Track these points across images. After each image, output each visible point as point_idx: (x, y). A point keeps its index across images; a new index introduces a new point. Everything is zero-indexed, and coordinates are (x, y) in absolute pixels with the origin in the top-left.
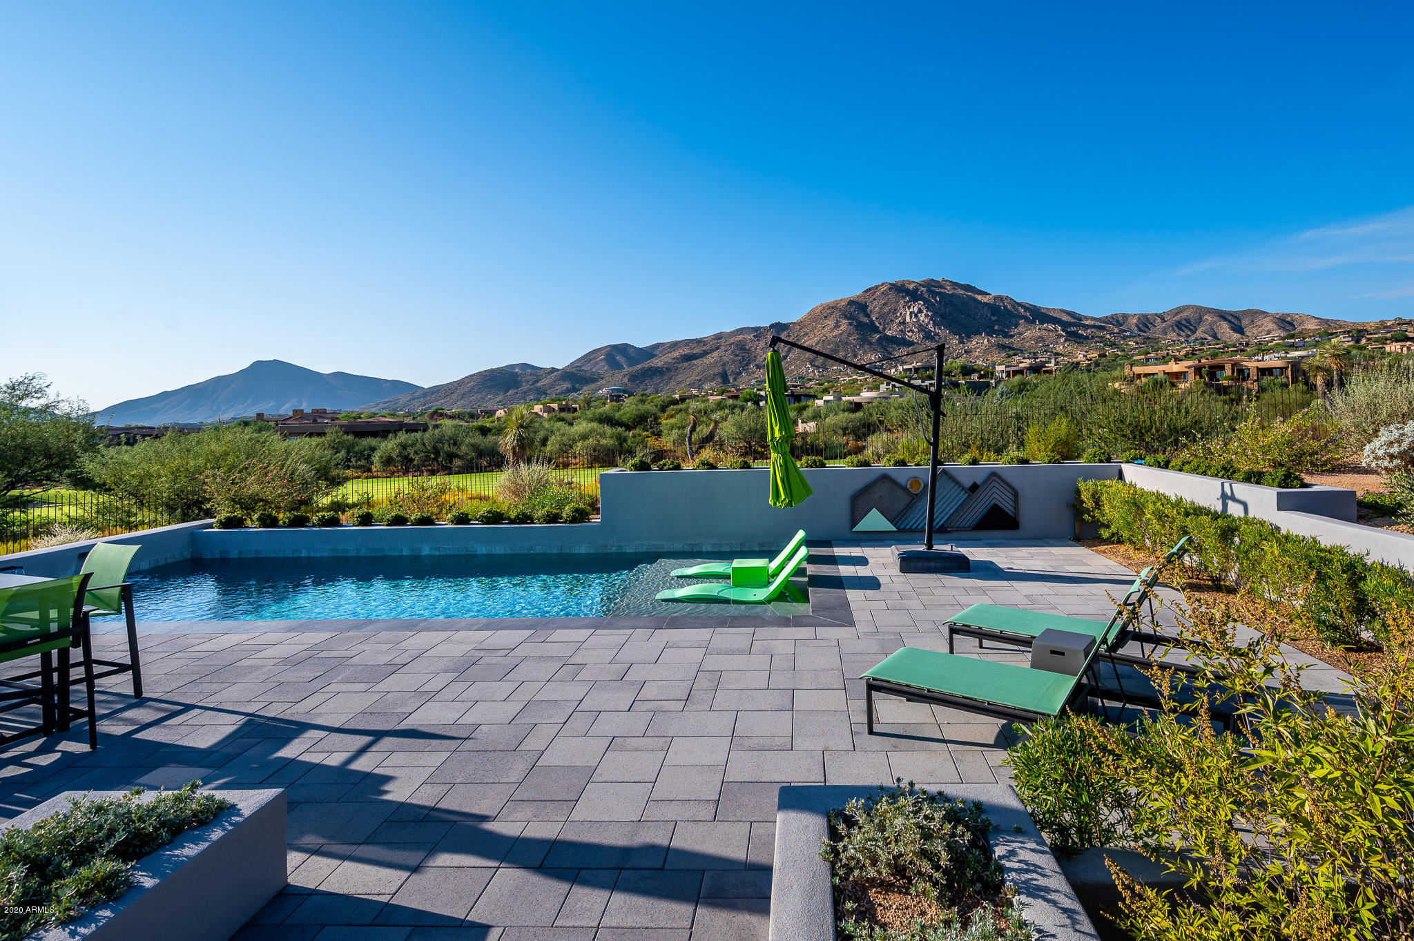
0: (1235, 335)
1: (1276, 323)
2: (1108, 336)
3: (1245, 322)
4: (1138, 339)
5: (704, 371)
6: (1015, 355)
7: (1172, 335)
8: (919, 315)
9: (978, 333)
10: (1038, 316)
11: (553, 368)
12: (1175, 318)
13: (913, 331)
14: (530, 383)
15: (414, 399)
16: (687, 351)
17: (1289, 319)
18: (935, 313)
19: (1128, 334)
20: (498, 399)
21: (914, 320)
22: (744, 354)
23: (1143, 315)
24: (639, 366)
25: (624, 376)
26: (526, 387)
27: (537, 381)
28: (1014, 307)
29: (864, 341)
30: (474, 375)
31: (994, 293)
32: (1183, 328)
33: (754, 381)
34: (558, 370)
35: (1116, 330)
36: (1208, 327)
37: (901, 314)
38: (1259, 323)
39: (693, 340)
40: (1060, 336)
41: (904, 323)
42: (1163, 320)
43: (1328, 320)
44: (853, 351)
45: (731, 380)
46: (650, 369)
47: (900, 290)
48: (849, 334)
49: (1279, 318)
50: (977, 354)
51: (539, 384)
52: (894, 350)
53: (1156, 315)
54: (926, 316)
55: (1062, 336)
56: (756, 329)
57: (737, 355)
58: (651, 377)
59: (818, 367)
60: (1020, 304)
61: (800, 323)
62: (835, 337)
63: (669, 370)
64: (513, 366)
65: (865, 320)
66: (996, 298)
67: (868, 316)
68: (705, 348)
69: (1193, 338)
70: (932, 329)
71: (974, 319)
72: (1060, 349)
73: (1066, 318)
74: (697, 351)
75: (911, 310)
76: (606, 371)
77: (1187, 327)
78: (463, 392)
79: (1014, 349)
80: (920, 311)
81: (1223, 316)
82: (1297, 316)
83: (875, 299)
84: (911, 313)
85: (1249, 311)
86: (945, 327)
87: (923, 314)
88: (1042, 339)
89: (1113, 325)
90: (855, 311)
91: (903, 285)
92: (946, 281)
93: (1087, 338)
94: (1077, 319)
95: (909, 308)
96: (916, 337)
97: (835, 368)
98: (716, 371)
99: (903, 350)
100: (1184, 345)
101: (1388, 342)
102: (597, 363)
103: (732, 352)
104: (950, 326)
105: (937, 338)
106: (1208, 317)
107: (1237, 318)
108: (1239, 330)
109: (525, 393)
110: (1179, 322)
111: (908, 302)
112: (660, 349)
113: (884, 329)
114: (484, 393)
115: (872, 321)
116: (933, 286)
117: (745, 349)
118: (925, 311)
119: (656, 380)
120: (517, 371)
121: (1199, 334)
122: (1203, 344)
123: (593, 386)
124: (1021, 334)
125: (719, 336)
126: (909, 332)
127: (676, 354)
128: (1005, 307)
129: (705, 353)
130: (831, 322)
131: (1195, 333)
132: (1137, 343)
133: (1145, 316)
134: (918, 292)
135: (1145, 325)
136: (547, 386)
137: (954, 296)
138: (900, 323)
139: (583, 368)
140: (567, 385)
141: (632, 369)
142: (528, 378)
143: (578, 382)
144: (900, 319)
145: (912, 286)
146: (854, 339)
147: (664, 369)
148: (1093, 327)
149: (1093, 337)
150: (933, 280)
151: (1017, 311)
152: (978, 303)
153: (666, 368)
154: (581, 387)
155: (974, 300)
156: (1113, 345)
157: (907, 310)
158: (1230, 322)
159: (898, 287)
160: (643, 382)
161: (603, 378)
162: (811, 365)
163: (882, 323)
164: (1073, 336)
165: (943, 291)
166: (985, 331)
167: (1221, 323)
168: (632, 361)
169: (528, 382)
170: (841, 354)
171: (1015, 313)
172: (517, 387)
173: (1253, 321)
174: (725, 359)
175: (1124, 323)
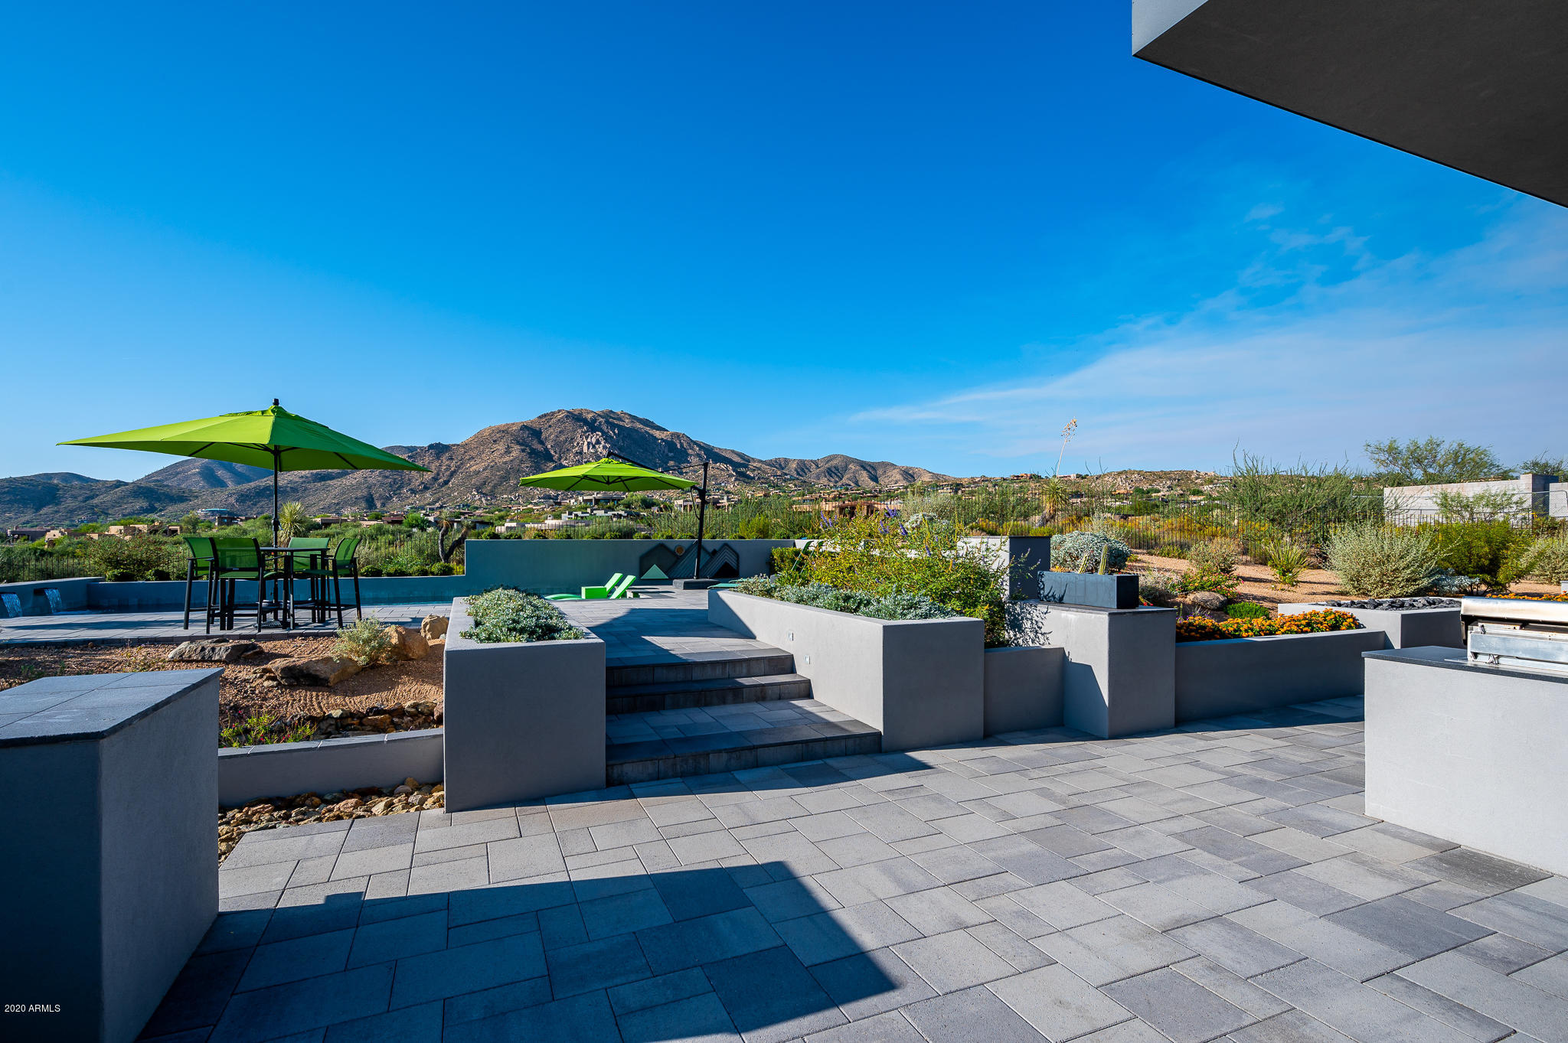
0: (872, 483)
1: (901, 474)
2: (772, 478)
3: (880, 472)
4: (796, 482)
5: (343, 493)
7: (824, 481)
8: (597, 446)
10: (711, 455)
11: (118, 481)
12: (827, 465)
14: (80, 498)
17: (911, 472)
18: (613, 446)
19: (788, 477)
21: (591, 450)
22: (396, 477)
23: (801, 461)
24: (253, 484)
25: (230, 496)
26: (70, 503)
27: (92, 497)
28: (690, 445)
31: (672, 430)
32: (833, 474)
34: (126, 484)
35: (779, 473)
36: (852, 475)
37: (578, 444)
38: (890, 474)
40: (730, 476)
41: (581, 453)
42: (817, 466)
45: (379, 505)
46: (267, 488)
47: (577, 418)
48: (522, 461)
49: (903, 471)
51: (96, 501)
53: (811, 461)
54: (604, 447)
56: (410, 449)
57: (387, 477)
58: (268, 497)
59: (485, 495)
60: (695, 443)
61: (464, 445)
62: (506, 463)
63: (294, 490)
65: (540, 448)
66: (673, 434)
67: (542, 443)
69: (840, 484)
71: (652, 454)
72: (730, 487)
73: (736, 459)
75: (589, 440)
76: (203, 487)
80: (598, 442)
81: (864, 465)
82: (916, 470)
83: (550, 426)
84: (588, 443)
85: (883, 463)
87: (601, 446)
88: (714, 478)
89: (775, 468)
90: (528, 437)
91: (581, 414)
92: (625, 414)
93: (754, 478)
94: (747, 460)
95: (587, 438)
97: (505, 496)
98: (359, 494)
100: (833, 490)
102: (187, 478)
106: (852, 466)
107: (874, 469)
108: (875, 479)
109: (72, 511)
110: (829, 469)
111: (586, 432)
113: (560, 459)
115: (546, 450)
116: (611, 418)
118: (603, 443)
120: (55, 482)
121: (845, 480)
122: (847, 490)
123: (182, 506)
124: (695, 472)
128: (681, 444)
130: (501, 447)
131: (841, 479)
132: (796, 486)
133: (803, 462)
134: (595, 422)
135: (803, 470)
136: (109, 504)
137: (633, 430)
138: (577, 453)
139: (165, 483)
140: (141, 503)
141: (239, 488)
142: (76, 492)
143: (158, 500)
144: (577, 449)
145: (589, 416)
146: (527, 467)
147: (288, 489)
148: (759, 469)
149: (759, 478)
150: (611, 411)
151: (692, 449)
152: (656, 439)
153: (291, 488)
154: (164, 507)
155: (652, 435)
156: (776, 486)
157: (584, 440)
158: (869, 471)
159: (575, 415)
160: (259, 502)
161: (197, 497)
162: (478, 492)
163: (558, 452)
164: (743, 477)
165: (621, 423)
166: (662, 466)
167: (862, 472)
168: (241, 478)
169: (76, 498)
170: (512, 482)
171: (689, 451)
172: (58, 504)
173: (885, 472)
174: (372, 480)
175: (785, 467)
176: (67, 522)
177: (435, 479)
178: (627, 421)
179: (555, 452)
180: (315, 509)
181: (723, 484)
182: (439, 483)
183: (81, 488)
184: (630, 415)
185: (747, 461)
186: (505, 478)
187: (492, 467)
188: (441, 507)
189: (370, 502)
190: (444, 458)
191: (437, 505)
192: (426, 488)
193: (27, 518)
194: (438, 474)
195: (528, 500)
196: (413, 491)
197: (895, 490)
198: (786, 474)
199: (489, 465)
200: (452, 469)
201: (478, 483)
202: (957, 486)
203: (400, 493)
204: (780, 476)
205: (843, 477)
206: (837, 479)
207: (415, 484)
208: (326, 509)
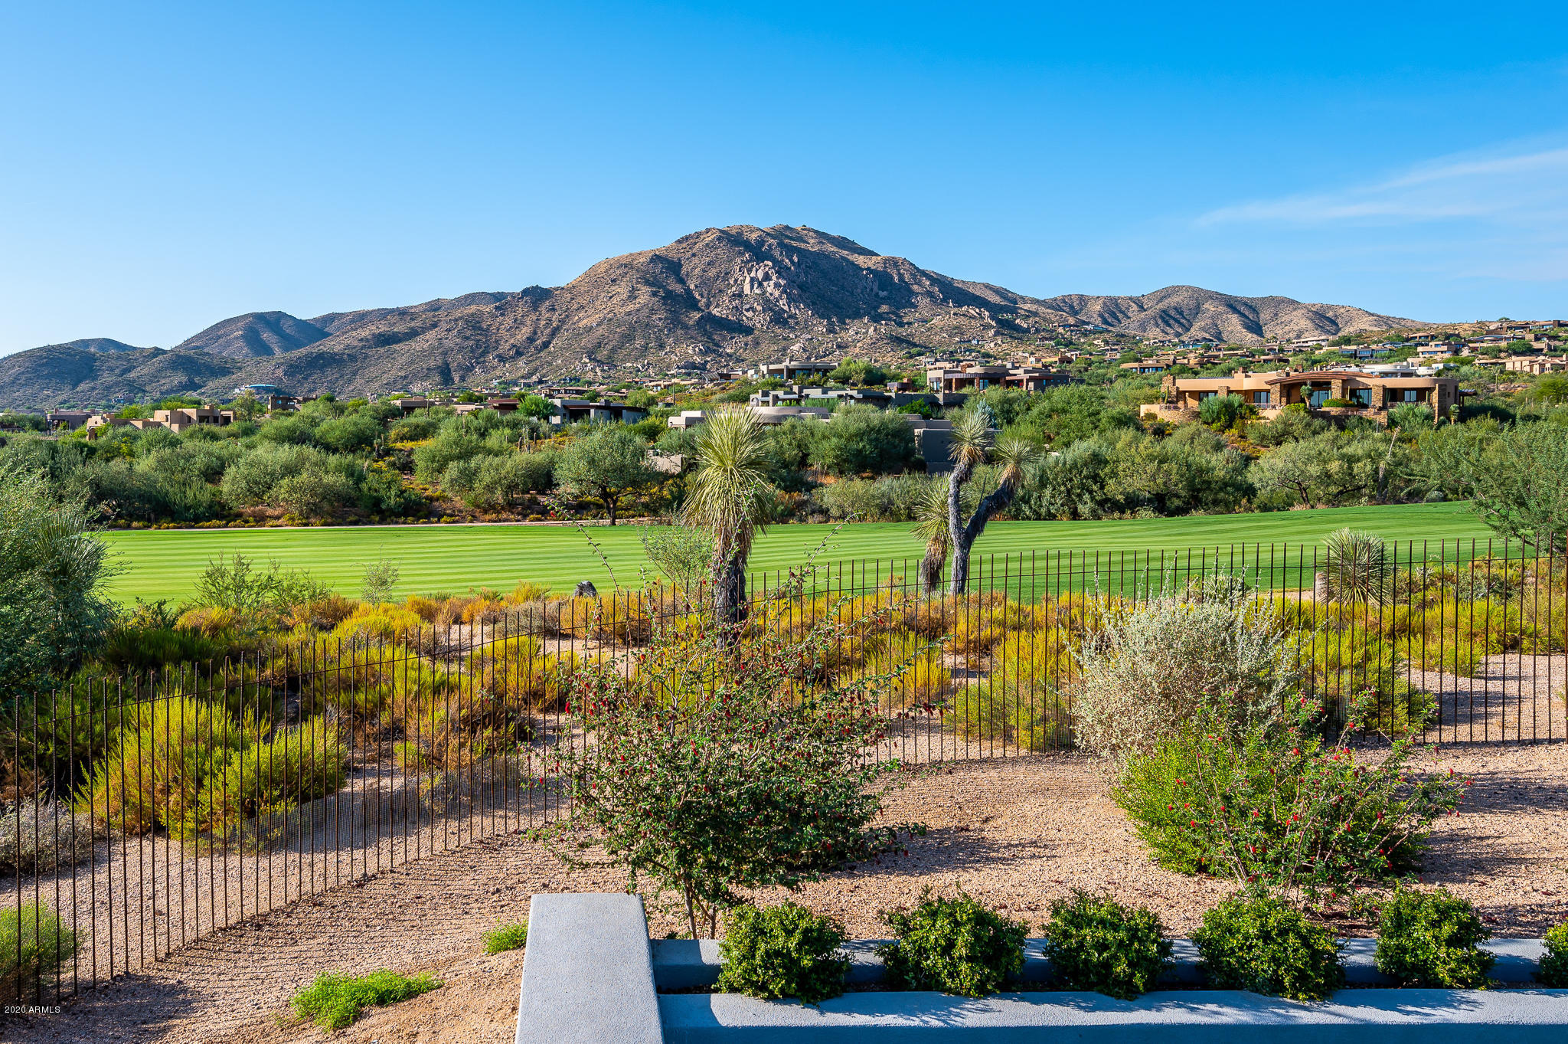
0: (1250, 335)
1: (1311, 319)
2: (1061, 330)
3: (1265, 315)
4: (1107, 336)
5: (412, 362)
6: (920, 354)
7: (1154, 334)
8: (765, 284)
9: (857, 315)
10: (952, 293)
11: (157, 349)
12: (1160, 306)
13: (752, 309)
14: (117, 371)
16: (383, 328)
17: (1330, 314)
18: (791, 282)
19: (1090, 327)
20: (60, 398)
21: (758, 291)
22: (479, 337)
23: (1111, 299)
24: (303, 351)
25: (277, 366)
26: (107, 378)
27: (129, 370)
28: (914, 276)
29: (675, 322)
30: (19, 355)
31: (885, 253)
32: (1172, 322)
33: (495, 382)
34: (164, 352)
35: (1071, 321)
36: (1209, 321)
37: (736, 281)
38: (1286, 318)
39: (392, 311)
40: (987, 327)
41: (740, 295)
42: (1142, 308)
43: (1388, 318)
44: (658, 339)
45: (457, 379)
46: (321, 356)
47: (734, 240)
48: (652, 311)
49: (1316, 313)
50: (857, 350)
51: (133, 375)
52: (724, 339)
53: (1130, 299)
54: (777, 285)
56: (498, 297)
57: (467, 338)
58: (322, 368)
59: (600, 363)
60: (924, 273)
61: (571, 289)
62: (629, 314)
63: (353, 358)
64: (86, 343)
65: (678, 288)
66: (886, 261)
67: (682, 281)
68: (413, 324)
69: (1185, 338)
70: (786, 308)
71: (852, 294)
72: (989, 347)
73: (994, 299)
74: (401, 328)
75: (753, 274)
76: (246, 356)
77: (1177, 320)
79: (915, 345)
80: (767, 277)
81: (1232, 304)
82: (1342, 310)
83: (694, 255)
84: (752, 280)
85: (1272, 298)
86: (807, 306)
87: (772, 283)
88: (958, 330)
89: (1066, 312)
90: (662, 273)
91: (740, 234)
92: (809, 230)
93: (1028, 330)
94: (1015, 301)
95: (750, 271)
96: (758, 319)
98: (432, 363)
99: (740, 340)
100: (1178, 349)
101: (1502, 355)
102: (229, 343)
103: (459, 332)
104: (814, 304)
105: (792, 322)
107: (1254, 310)
108: (1256, 328)
109: (108, 388)
110: (1164, 311)
111: (748, 262)
112: (336, 323)
113: (708, 305)
114: (37, 387)
115: (688, 291)
116: (787, 237)
117: (480, 328)
118: (774, 278)
119: (331, 374)
120: (92, 350)
121: (1196, 331)
123: (224, 381)
124: (924, 321)
125: (435, 306)
126: (748, 310)
127: (364, 333)
128: (901, 276)
129: (413, 334)
130: (622, 290)
131: (1188, 330)
132: (1107, 343)
133: (1114, 301)
134: (763, 245)
135: (1113, 315)
136: (146, 379)
137: (821, 255)
138: (734, 295)
139: (206, 350)
140: (180, 378)
141: (288, 355)
142: (112, 363)
143: (198, 373)
144: (734, 289)
145: (754, 236)
146: (660, 319)
147: (345, 357)
148: (1035, 314)
149: (1037, 331)
150: (787, 227)
151: (919, 283)
152: (859, 268)
153: (349, 355)
154: (205, 382)
155: (852, 263)
156: (1069, 344)
157: (746, 274)
158: (1243, 314)
159: (732, 236)
160: (311, 375)
161: (240, 368)
162: (590, 359)
163: (705, 293)
164: (1008, 328)
165: (803, 246)
166: (868, 314)
167: (1229, 316)
168: (289, 343)
169: (112, 370)
170: (639, 343)
171: (915, 288)
172: (95, 379)
173: (1276, 315)
174: (448, 343)
175: (1081, 310)
176: (103, 402)
177: (531, 340)
178: (812, 241)
179: (702, 297)
180: (376, 385)
181: (974, 342)
182: (535, 345)
183: (118, 358)
184: (816, 232)
185: (1011, 301)
186: (628, 337)
187: (610, 320)
188: (540, 382)
189: (445, 374)
190: (543, 309)
191: (535, 378)
192: (519, 354)
193: (65, 397)
194: (535, 333)
195: (661, 370)
196: (502, 359)
197: (1313, 349)
198: (1086, 323)
199: (605, 318)
200: (554, 325)
201: (590, 346)
202: (1454, 341)
203: (484, 362)
204: (1074, 326)
205: (1191, 325)
206: (1180, 330)
207: (504, 347)
208: (390, 386)
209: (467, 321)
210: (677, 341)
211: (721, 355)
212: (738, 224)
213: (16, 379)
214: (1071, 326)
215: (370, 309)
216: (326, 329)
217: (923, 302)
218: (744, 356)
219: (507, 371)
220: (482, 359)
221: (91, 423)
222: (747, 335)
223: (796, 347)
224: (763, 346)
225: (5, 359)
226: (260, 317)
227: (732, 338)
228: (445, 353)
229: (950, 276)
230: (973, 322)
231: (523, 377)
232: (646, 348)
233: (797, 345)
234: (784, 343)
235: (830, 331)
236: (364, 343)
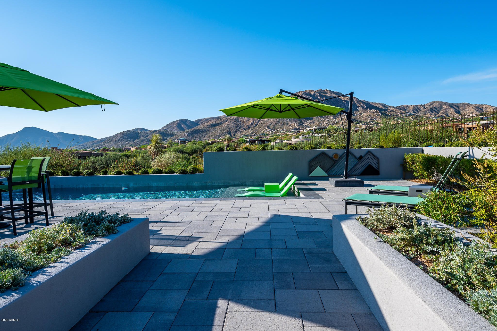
0: (457, 114)
2: (400, 115)
3: (461, 108)
4: (413, 116)
5: (221, 131)
6: (358, 123)
7: (428, 115)
10: (369, 106)
11: (154, 130)
12: (430, 107)
14: (144, 136)
15: (94, 144)
16: (213, 122)
17: (481, 107)
19: (409, 114)
20: (130, 144)
22: (238, 124)
23: (415, 106)
24: (192, 129)
25: (186, 133)
26: (142, 138)
27: (147, 136)
28: (358, 102)
30: (120, 133)
32: (433, 111)
33: (243, 136)
34: (156, 131)
35: (403, 112)
36: (444, 111)
38: (467, 109)
39: (216, 117)
42: (425, 108)
44: (287, 122)
45: (233, 135)
46: (197, 130)
47: (307, 95)
49: (476, 107)
50: (341, 123)
51: (148, 137)
52: (305, 121)
53: (421, 105)
55: (379, 115)
57: (235, 124)
58: (197, 133)
59: (271, 129)
60: (361, 101)
63: (205, 131)
64: (137, 129)
68: (221, 121)
72: (378, 121)
73: (381, 107)
74: (218, 122)
76: (178, 131)
77: (435, 111)
78: (115, 141)
79: (358, 121)
81: (451, 106)
82: (484, 106)
85: (463, 103)
88: (370, 116)
89: (402, 110)
91: (309, 92)
92: (328, 90)
98: (226, 131)
99: (309, 121)
100: (433, 119)
102: (173, 128)
106: (444, 106)
107: (458, 107)
108: (459, 112)
109: (142, 141)
110: (431, 108)
112: (201, 121)
114: (124, 141)
116: (322, 93)
117: (239, 121)
119: (200, 135)
121: (440, 114)
122: (442, 118)
123: (172, 138)
124: (361, 114)
127: (208, 124)
128: (354, 103)
129: (221, 123)
131: (438, 113)
132: (413, 118)
134: (315, 95)
135: (416, 110)
139: (167, 130)
141: (189, 130)
142: (143, 134)
143: (165, 136)
145: (312, 93)
147: (203, 130)
148: (393, 111)
149: (393, 116)
150: (322, 90)
151: (359, 104)
152: (342, 100)
155: (340, 99)
158: (455, 109)
160: (194, 136)
161: (176, 135)
162: (268, 128)
164: (385, 115)
165: (326, 95)
167: (450, 109)
168: (189, 127)
169: (143, 136)
170: (281, 123)
171: (358, 105)
172: (139, 139)
173: (465, 108)
174: (230, 126)
175: (407, 109)
177: (252, 124)
178: (329, 93)
181: (374, 119)
185: (387, 108)
186: (278, 123)
188: (255, 135)
189: (230, 134)
191: (253, 134)
192: (249, 128)
193: (131, 144)
194: (253, 122)
195: (287, 130)
196: (245, 129)
198: (408, 113)
201: (268, 125)
203: (240, 130)
204: (404, 114)
205: (439, 112)
206: (436, 114)
207: (245, 126)
208: (215, 137)
209: (235, 119)
210: (292, 123)
211: (304, 126)
212: (308, 90)
213: (119, 139)
214: (403, 114)
215: (210, 117)
216: (199, 123)
217: (360, 109)
218: (310, 126)
219: (246, 133)
220: (239, 129)
221: (132, 149)
222: (311, 120)
223: (324, 123)
224: (316, 123)
225: (116, 134)
226: (181, 121)
227: (307, 121)
228: (229, 128)
229: (369, 101)
230: (374, 114)
231: (250, 134)
232: (283, 125)
233: (325, 122)
234: (321, 122)
235: (334, 118)
236: (208, 126)
